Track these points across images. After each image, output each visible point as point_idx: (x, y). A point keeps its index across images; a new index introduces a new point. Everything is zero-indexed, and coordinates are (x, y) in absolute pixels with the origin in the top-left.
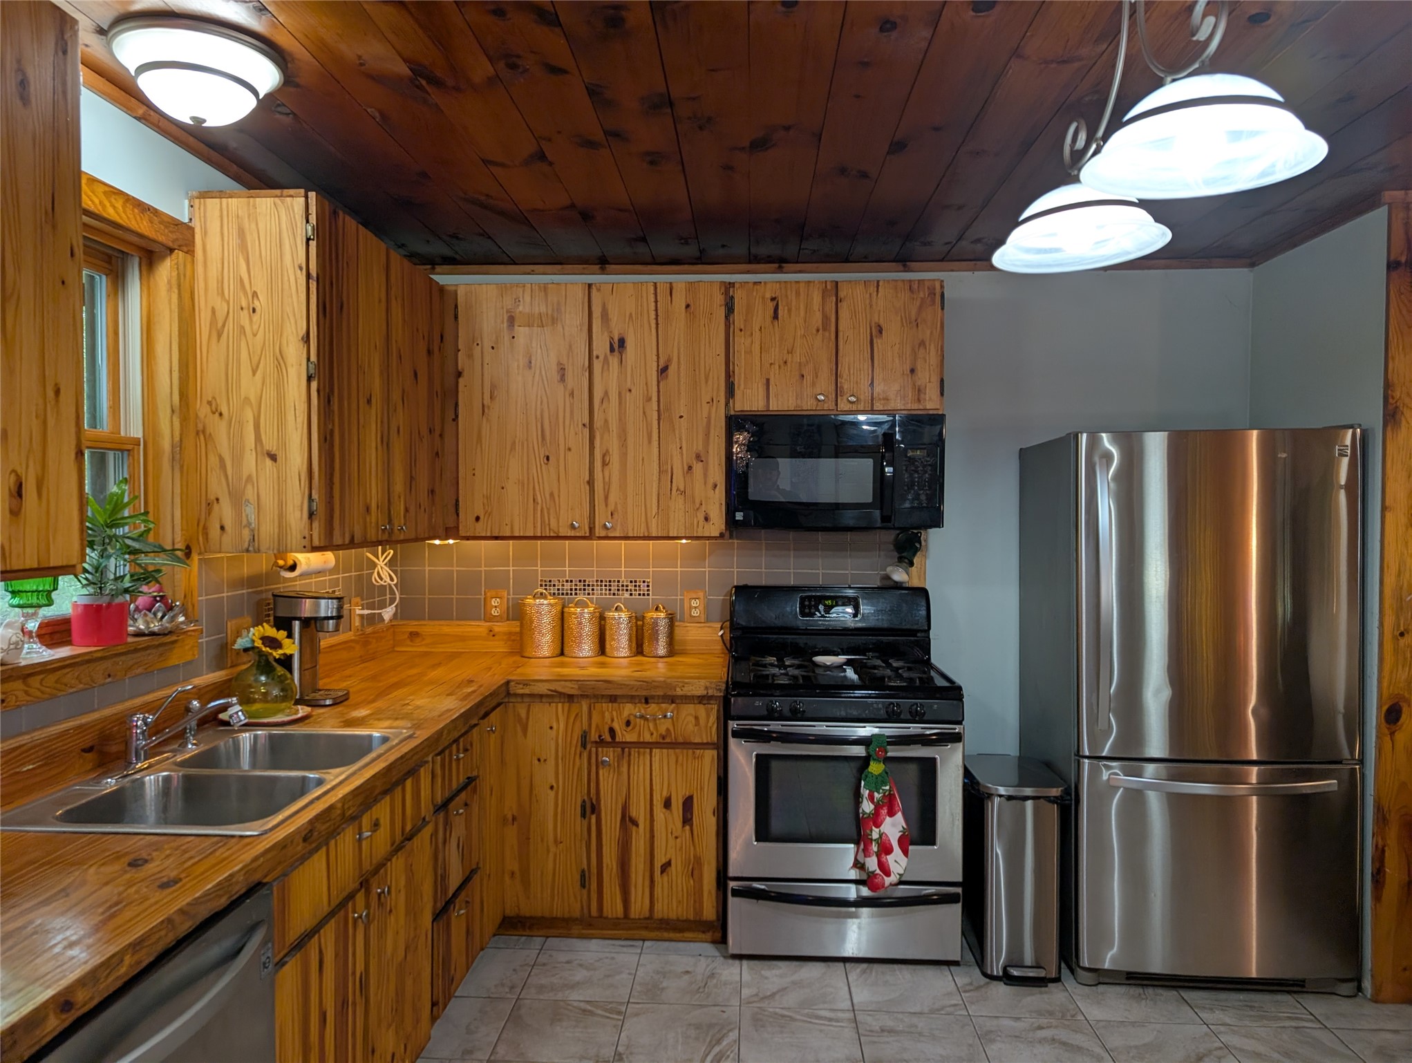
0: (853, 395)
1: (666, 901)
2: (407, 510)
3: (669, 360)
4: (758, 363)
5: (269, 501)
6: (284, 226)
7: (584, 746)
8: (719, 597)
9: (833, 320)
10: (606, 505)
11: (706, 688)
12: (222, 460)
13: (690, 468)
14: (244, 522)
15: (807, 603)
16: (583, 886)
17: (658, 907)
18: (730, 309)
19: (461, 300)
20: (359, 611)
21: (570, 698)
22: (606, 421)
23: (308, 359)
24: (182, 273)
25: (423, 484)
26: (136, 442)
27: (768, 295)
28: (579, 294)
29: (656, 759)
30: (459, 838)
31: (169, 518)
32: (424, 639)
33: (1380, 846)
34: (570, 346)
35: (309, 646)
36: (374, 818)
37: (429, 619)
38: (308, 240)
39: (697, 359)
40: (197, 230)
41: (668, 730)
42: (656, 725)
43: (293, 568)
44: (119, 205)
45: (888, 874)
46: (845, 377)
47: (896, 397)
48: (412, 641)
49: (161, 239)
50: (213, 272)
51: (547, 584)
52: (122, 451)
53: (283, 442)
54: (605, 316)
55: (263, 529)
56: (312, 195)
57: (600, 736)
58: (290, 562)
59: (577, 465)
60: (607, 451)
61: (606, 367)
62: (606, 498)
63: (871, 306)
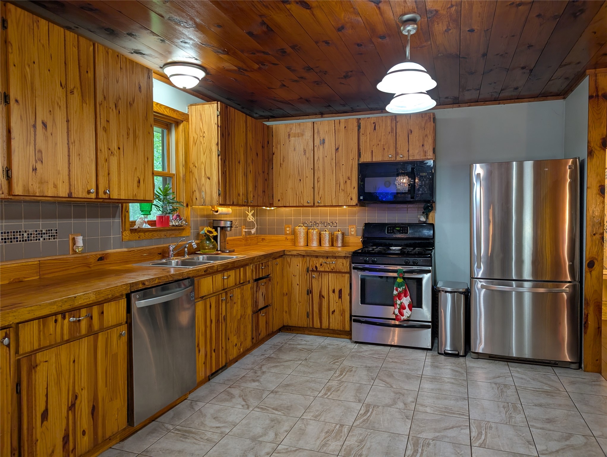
0: (402, 155)
1: (333, 323)
2: (254, 196)
3: (339, 146)
4: (369, 145)
5: (208, 191)
6: (211, 112)
7: (308, 271)
8: (361, 227)
9: (395, 129)
10: (319, 195)
11: (346, 254)
12: (196, 179)
13: (346, 182)
14: (202, 197)
15: (389, 229)
16: (308, 317)
17: (331, 325)
18: (359, 127)
19: (274, 130)
20: (244, 230)
21: (304, 256)
22: (319, 167)
23: (218, 150)
24: (185, 127)
25: (260, 189)
26: (174, 175)
27: (372, 122)
28: (310, 125)
29: (330, 276)
30: (263, 293)
31: (182, 196)
32: (266, 241)
33: (586, 314)
34: (307, 143)
35: (224, 235)
36: (229, 274)
37: (268, 234)
38: (218, 116)
39: (348, 145)
40: (190, 115)
41: (334, 267)
42: (330, 266)
43: (217, 212)
44: (168, 110)
45: (403, 316)
46: (399, 148)
47: (417, 155)
48: (262, 241)
49: (179, 118)
50: (194, 127)
51: (304, 223)
52: (170, 177)
53: (211, 174)
54: (318, 132)
55: (207, 199)
56: (219, 103)
57: (312, 269)
58: (217, 210)
59: (309, 182)
60: (319, 177)
61: (319, 149)
62: (319, 193)
63: (408, 123)
